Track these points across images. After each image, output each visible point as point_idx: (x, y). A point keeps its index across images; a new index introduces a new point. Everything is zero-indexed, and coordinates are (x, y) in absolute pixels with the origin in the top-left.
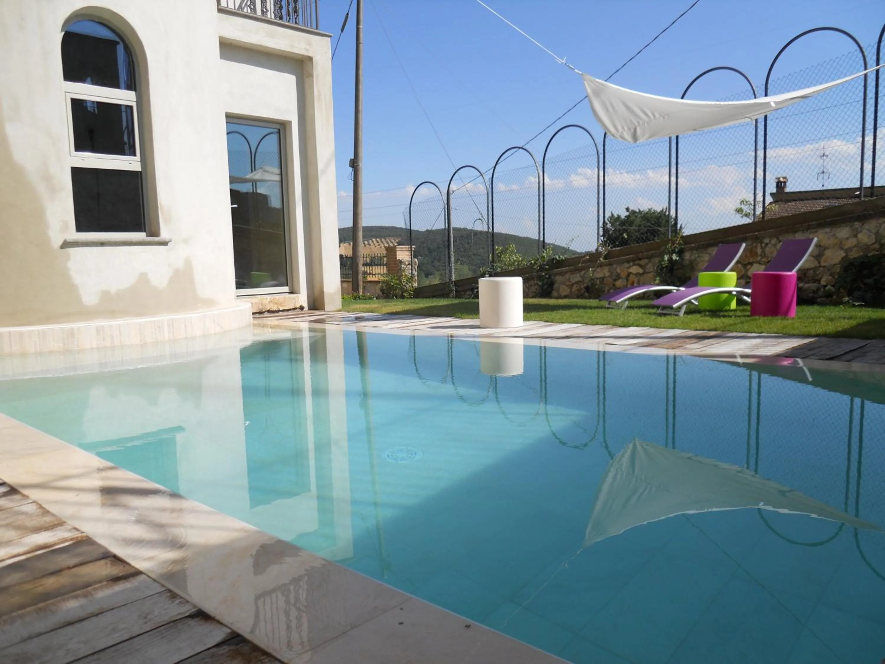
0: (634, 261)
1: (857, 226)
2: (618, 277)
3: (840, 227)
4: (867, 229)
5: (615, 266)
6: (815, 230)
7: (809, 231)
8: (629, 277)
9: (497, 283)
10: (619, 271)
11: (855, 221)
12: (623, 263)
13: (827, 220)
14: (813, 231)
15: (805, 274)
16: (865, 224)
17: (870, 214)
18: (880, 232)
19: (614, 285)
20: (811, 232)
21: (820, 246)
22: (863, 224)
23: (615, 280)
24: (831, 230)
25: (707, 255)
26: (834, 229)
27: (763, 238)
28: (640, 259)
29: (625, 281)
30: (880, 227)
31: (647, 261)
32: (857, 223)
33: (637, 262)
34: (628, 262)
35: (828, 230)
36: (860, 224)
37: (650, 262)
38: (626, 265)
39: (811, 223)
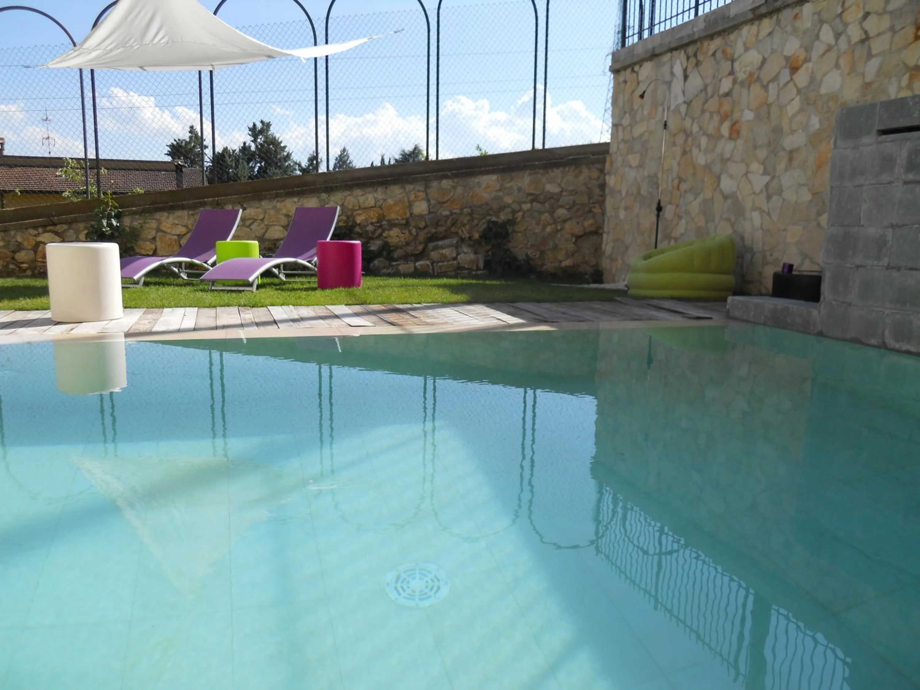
0: (44, 226)
1: (324, 197)
2: (19, 248)
3: (308, 197)
4: (334, 201)
5: (12, 233)
6: (283, 199)
7: (276, 200)
8: (38, 249)
9: (96, 251)
10: (19, 239)
11: (322, 193)
12: (26, 229)
13: (296, 189)
14: (280, 199)
15: (275, 244)
16: (331, 196)
17: (336, 187)
18: (345, 204)
19: (13, 258)
20: (278, 201)
21: (288, 215)
22: (329, 196)
23: (14, 252)
24: (299, 200)
25: (154, 221)
26: (302, 199)
27: (225, 204)
28: (54, 224)
29: (32, 252)
30: (345, 200)
31: (65, 227)
32: (323, 194)
33: (50, 228)
34: (35, 227)
35: (296, 199)
36: (327, 196)
37: (70, 228)
38: (32, 232)
39: (278, 191)
